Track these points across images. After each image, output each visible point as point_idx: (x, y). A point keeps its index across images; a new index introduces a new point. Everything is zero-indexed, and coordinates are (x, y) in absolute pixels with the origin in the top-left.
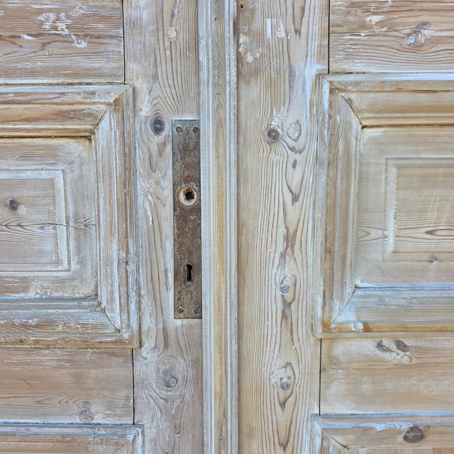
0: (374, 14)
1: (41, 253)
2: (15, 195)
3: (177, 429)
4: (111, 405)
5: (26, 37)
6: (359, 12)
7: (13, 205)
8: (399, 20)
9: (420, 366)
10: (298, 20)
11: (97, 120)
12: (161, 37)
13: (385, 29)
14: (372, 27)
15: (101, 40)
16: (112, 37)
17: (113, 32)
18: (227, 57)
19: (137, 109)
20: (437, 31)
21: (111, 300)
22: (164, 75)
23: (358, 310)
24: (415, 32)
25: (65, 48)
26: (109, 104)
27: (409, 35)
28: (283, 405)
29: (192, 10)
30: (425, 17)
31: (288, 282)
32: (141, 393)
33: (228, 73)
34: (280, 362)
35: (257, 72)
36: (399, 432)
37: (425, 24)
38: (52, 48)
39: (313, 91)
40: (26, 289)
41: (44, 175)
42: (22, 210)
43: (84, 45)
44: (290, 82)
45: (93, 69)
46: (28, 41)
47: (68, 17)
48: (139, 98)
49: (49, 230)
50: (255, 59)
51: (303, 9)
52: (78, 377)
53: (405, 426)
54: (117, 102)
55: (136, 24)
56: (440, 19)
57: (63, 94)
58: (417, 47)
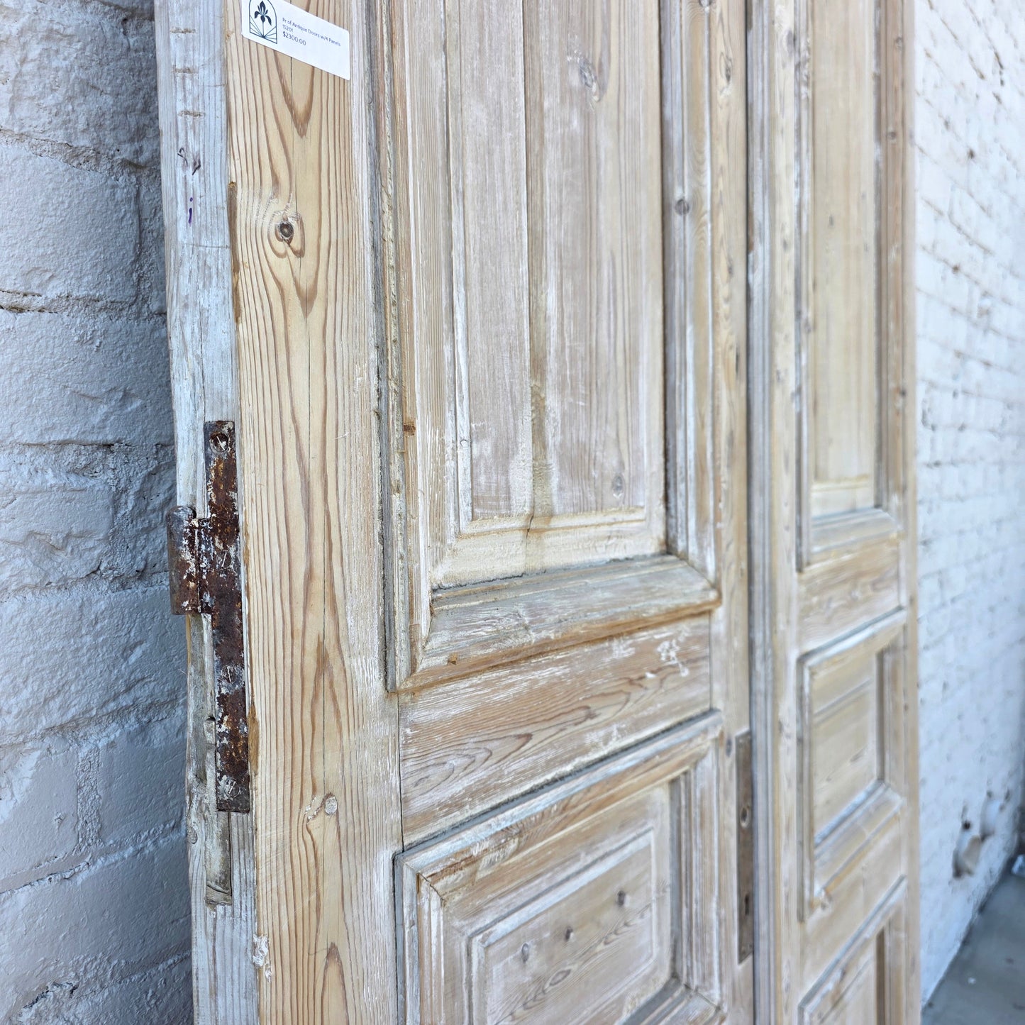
5: (649, 675)
7: (621, 900)
41: (642, 843)
42: (627, 901)
43: (686, 672)
46: (650, 680)
55: (717, 639)
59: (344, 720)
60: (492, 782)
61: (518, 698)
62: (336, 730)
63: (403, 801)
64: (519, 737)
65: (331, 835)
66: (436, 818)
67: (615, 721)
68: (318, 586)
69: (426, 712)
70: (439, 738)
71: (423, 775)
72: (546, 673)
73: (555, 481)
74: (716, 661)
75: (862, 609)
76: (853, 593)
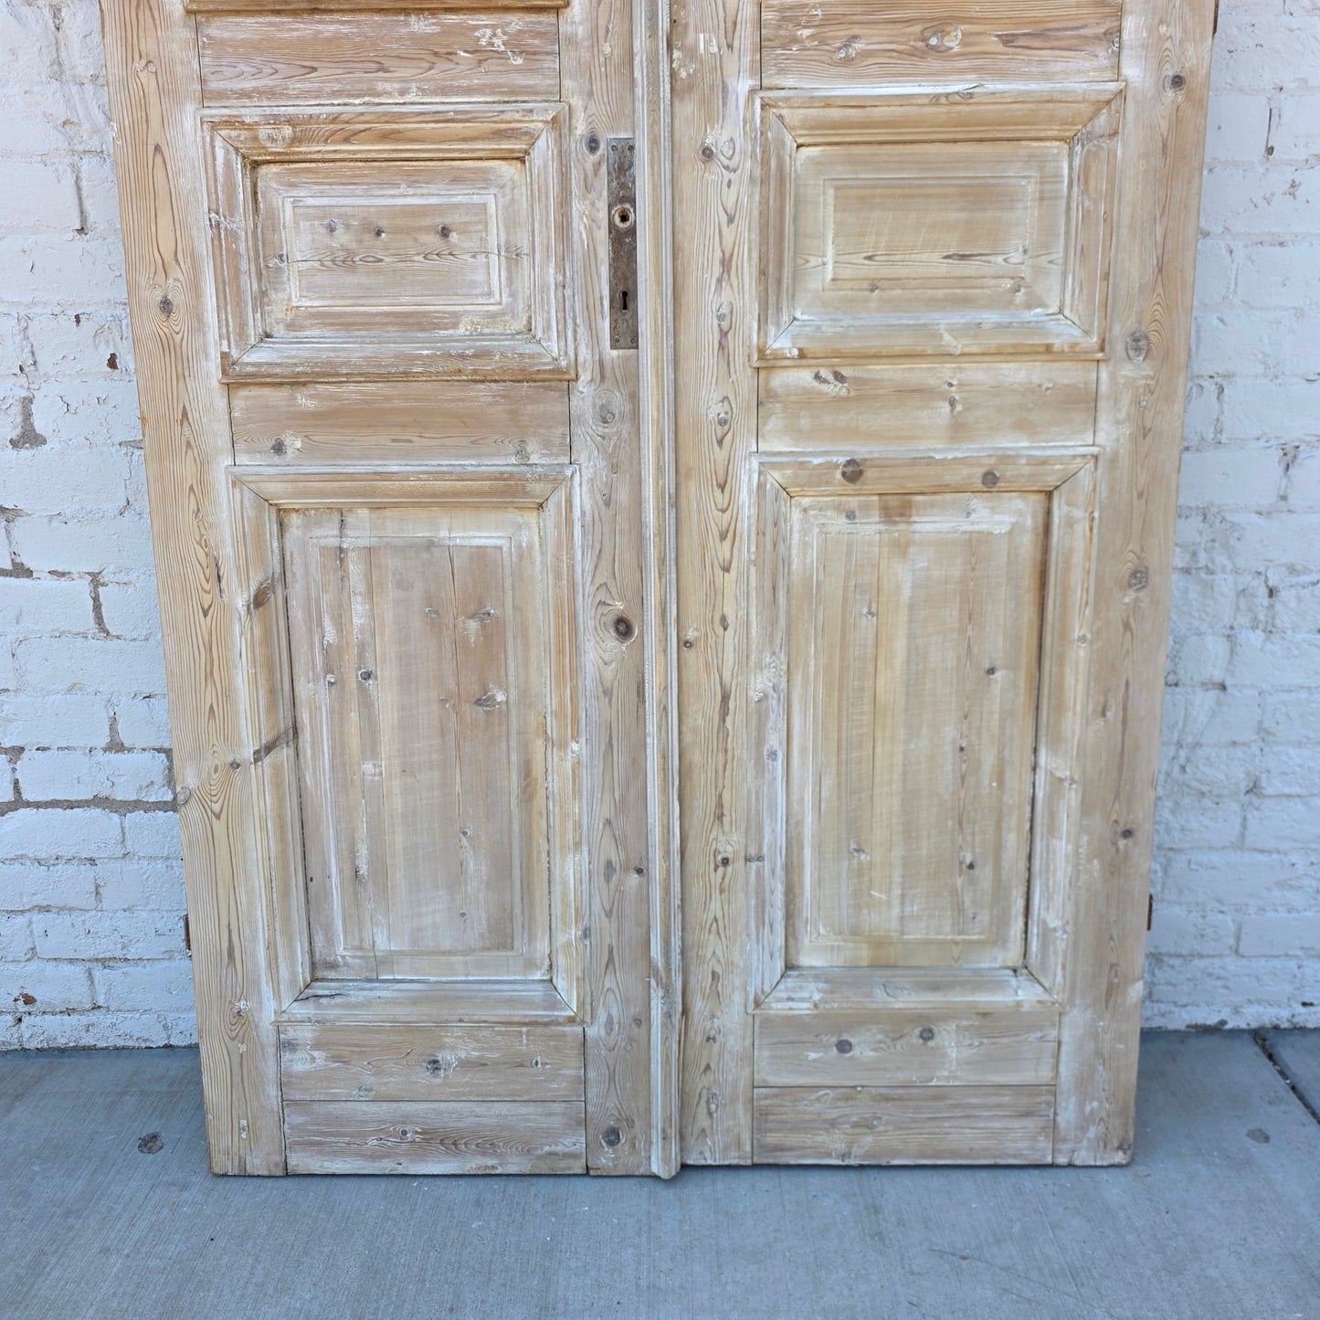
0: (805, 27)
1: (473, 284)
2: (447, 220)
3: (615, 468)
4: (547, 444)
5: (462, 54)
6: (790, 26)
7: (445, 232)
8: (830, 34)
9: (858, 398)
10: (730, 35)
11: (533, 138)
12: (596, 53)
13: (816, 43)
14: (802, 41)
15: (537, 57)
16: (548, 53)
17: (549, 48)
18: (661, 73)
19: (573, 127)
20: (868, 44)
21: (547, 328)
22: (599, 92)
23: (794, 337)
24: (845, 46)
25: (502, 65)
26: (546, 122)
27: (840, 49)
28: (720, 442)
29: (626, 25)
30: (856, 30)
31: (725, 310)
32: (578, 430)
33: (662, 89)
34: (716, 396)
35: (690, 87)
36: (836, 466)
37: (855, 37)
38: (490, 65)
39: (746, 107)
40: (455, 326)
41: (476, 199)
42: (454, 237)
43: (519, 61)
44: (723, 98)
45: (530, 86)
46: (464, 57)
47: (505, 33)
48: (574, 116)
49: (481, 258)
50: (689, 75)
51: (735, 24)
52: (514, 414)
53: (842, 460)
54: (554, 119)
55: (571, 40)
56: (870, 32)
57: (502, 112)
58: (847, 61)
59: (158, 22)
60: (278, 90)
61: (302, 40)
62: (152, 25)
63: (202, 81)
64: (304, 67)
65: (153, 86)
66: (228, 98)
67: (416, 81)
69: (218, 29)
70: (230, 50)
71: (217, 69)
72: (332, 28)
74: (569, 59)
75: (965, 64)
76: (933, 41)
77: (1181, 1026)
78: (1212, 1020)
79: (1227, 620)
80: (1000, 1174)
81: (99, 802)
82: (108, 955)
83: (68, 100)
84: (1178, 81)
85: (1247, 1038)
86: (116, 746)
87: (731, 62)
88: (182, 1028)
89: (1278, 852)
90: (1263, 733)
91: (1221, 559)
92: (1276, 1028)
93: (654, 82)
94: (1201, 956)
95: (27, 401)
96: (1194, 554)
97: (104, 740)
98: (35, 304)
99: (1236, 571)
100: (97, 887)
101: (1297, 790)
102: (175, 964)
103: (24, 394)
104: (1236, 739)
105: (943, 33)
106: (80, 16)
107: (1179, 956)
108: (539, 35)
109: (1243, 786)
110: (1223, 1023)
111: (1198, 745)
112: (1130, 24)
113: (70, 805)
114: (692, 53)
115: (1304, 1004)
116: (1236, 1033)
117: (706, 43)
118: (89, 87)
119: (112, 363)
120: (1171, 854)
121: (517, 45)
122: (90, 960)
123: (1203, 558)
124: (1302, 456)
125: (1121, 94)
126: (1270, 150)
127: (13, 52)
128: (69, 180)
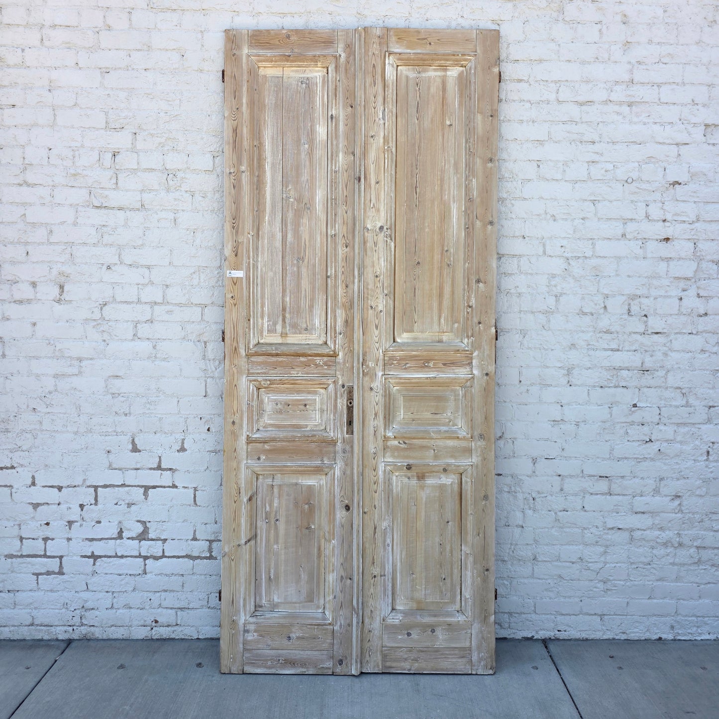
0: (395, 361)
1: (312, 418)
2: (306, 403)
3: (346, 465)
4: (329, 458)
6: (392, 361)
7: (305, 405)
8: (401, 362)
9: (411, 448)
10: (377, 362)
11: (329, 385)
12: (345, 366)
13: (398, 364)
14: (394, 364)
15: (330, 366)
17: (333, 365)
18: (360, 372)
19: (339, 383)
20: (410, 365)
21: (330, 430)
22: (345, 375)
23: (393, 433)
25: (322, 368)
26: (332, 381)
27: (404, 366)
28: (374, 459)
29: (352, 360)
30: (407, 362)
31: (375, 426)
32: (337, 455)
33: (360, 375)
34: (373, 447)
35: (367, 374)
36: (404, 466)
38: (319, 368)
39: (381, 379)
40: (307, 428)
41: (314, 398)
42: (308, 406)
43: (326, 367)
44: (375, 376)
45: (328, 373)
46: (313, 366)
47: (323, 361)
48: (339, 380)
49: (314, 412)
50: (367, 371)
51: (378, 360)
52: (321, 451)
53: (406, 464)
54: (334, 381)
55: (339, 363)
56: (411, 362)
57: (322, 379)
58: (405, 369)
59: (239, 357)
60: (267, 373)
61: (273, 361)
62: (237, 358)
63: (248, 370)
64: (274, 367)
65: (236, 371)
66: (254, 374)
67: (301, 371)
68: (235, 339)
69: (253, 359)
70: (256, 363)
71: (252, 368)
72: (281, 359)
73: (288, 328)
74: (338, 367)
75: (434, 370)
76: (426, 364)
77: (520, 638)
78: (530, 636)
79: (522, 507)
80: (455, 676)
81: (188, 556)
82: (183, 607)
83: (206, 364)
84: (487, 374)
85: (540, 642)
86: (195, 539)
87: (377, 368)
88: (203, 632)
89: (544, 579)
90: (536, 541)
91: (518, 489)
92: (550, 638)
93: (358, 374)
94: (524, 614)
95: (183, 440)
96: (511, 487)
97: (191, 537)
98: (190, 414)
99: (523, 492)
100: (183, 583)
101: (548, 559)
102: (203, 610)
103: (183, 438)
104: (528, 543)
105: (429, 363)
106: (212, 345)
107: (518, 613)
108: (331, 362)
109: (532, 558)
110: (533, 637)
111: (517, 544)
112: (474, 361)
113: (178, 557)
114: (368, 366)
115: (558, 631)
116: (537, 640)
117: (371, 364)
118: (212, 361)
119: (208, 430)
120: (512, 579)
121: (325, 364)
122: (177, 608)
123: (513, 488)
124: (538, 460)
125: (473, 378)
126: (520, 381)
127: (193, 353)
128: (204, 384)
